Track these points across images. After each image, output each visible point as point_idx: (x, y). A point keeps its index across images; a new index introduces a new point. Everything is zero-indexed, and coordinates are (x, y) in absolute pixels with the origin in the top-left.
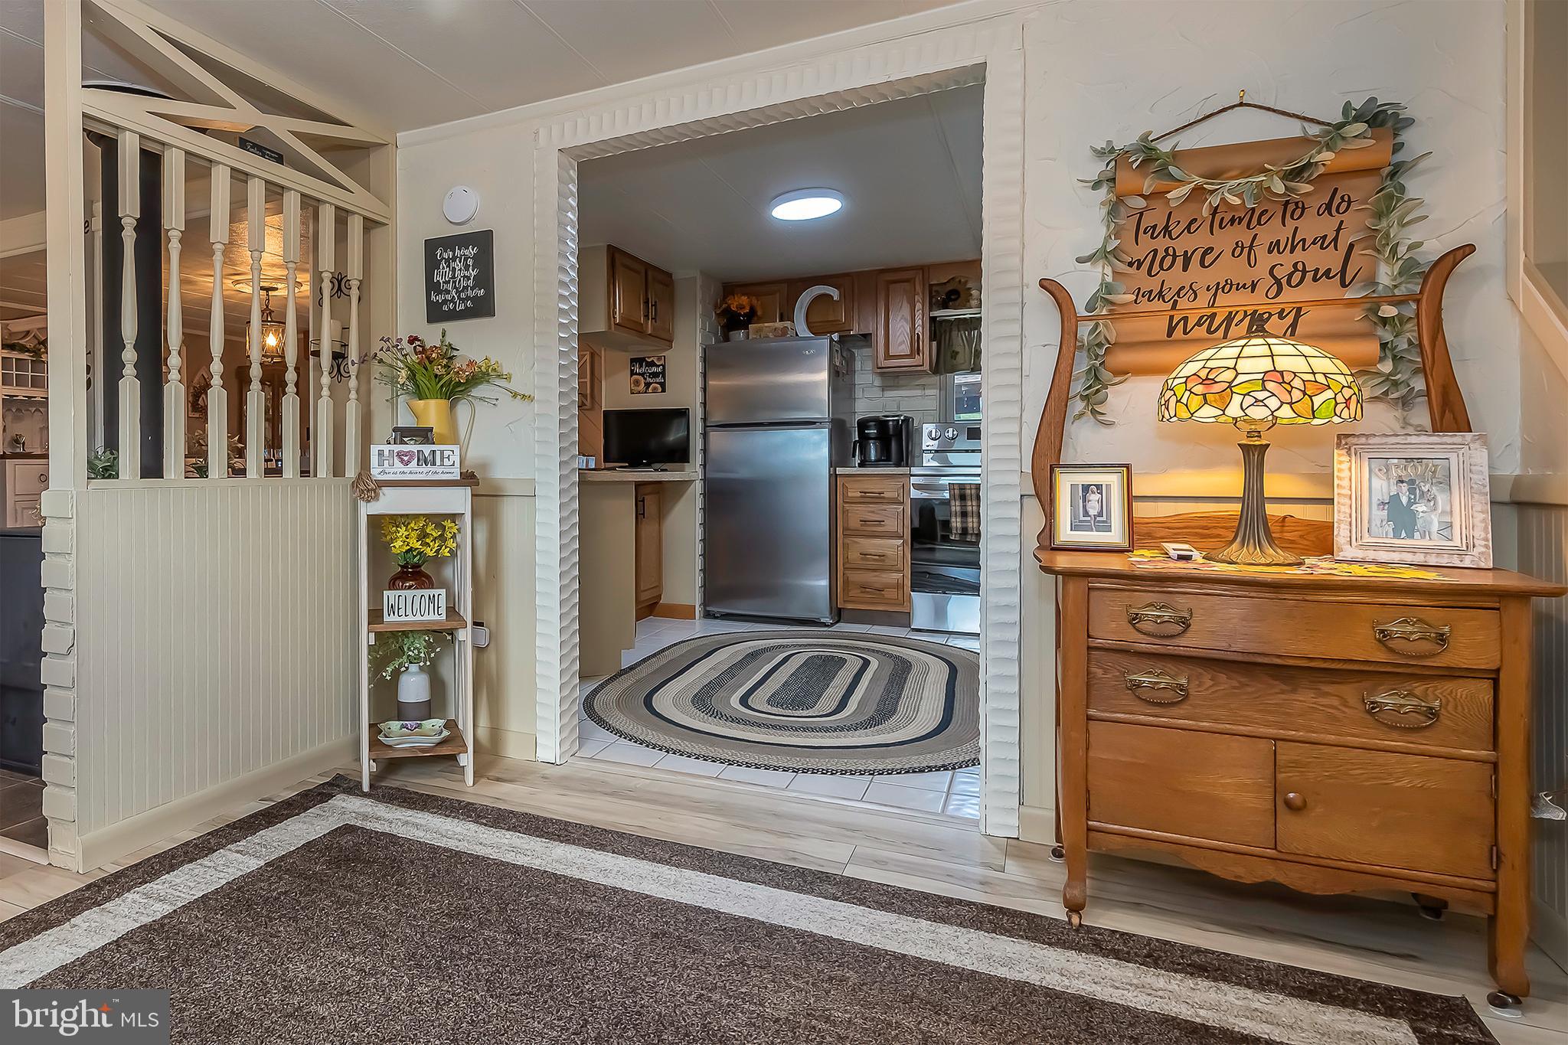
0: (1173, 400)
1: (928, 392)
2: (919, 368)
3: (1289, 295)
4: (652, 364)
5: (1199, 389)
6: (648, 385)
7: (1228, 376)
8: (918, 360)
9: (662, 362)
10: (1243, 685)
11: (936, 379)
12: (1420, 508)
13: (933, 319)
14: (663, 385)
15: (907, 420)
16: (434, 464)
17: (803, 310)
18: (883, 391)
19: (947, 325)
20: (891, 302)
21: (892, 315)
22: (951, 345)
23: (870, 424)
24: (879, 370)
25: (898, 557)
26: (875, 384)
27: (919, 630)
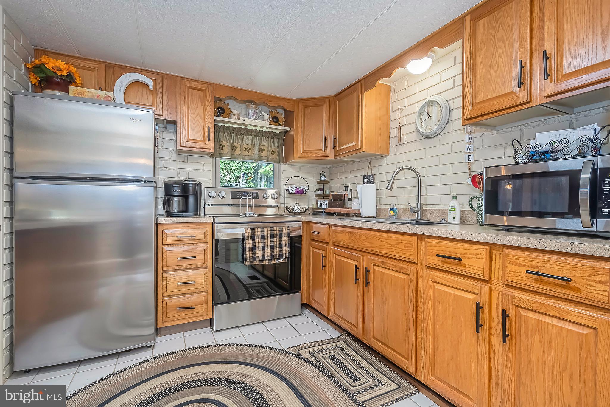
1: (207, 168)
8: (208, 145)
11: (210, 160)
15: (200, 184)
17: (122, 88)
18: (178, 163)
19: (217, 128)
20: (190, 102)
21: (191, 111)
22: (220, 141)
23: (174, 185)
24: (182, 148)
25: (200, 283)
26: (172, 158)
27: (219, 331)
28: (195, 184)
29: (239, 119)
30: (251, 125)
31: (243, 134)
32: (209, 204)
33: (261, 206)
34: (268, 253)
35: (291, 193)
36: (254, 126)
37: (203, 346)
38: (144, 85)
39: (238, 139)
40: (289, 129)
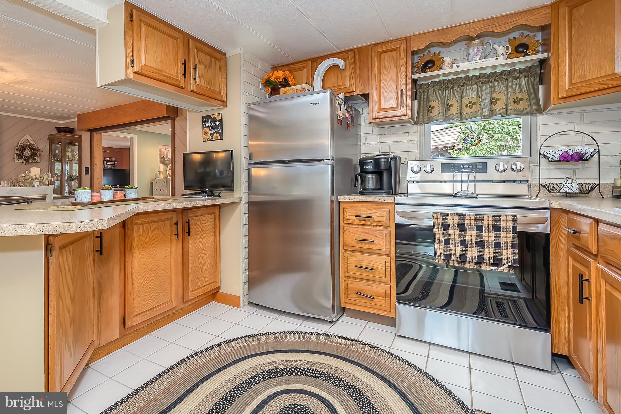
1: (412, 138)
2: (404, 118)
4: (214, 120)
6: (212, 135)
8: (403, 111)
9: (220, 118)
11: (416, 128)
13: (415, 81)
14: (221, 134)
15: (395, 158)
17: (319, 77)
18: (380, 138)
19: (425, 87)
20: (382, 68)
21: (383, 78)
24: (374, 121)
25: (381, 271)
26: (374, 133)
27: (404, 337)
28: (388, 158)
29: (453, 67)
30: (474, 69)
31: (463, 86)
32: (414, 181)
33: (494, 183)
34: (472, 252)
35: (552, 161)
36: (481, 69)
37: (369, 343)
38: (335, 67)
39: (454, 95)
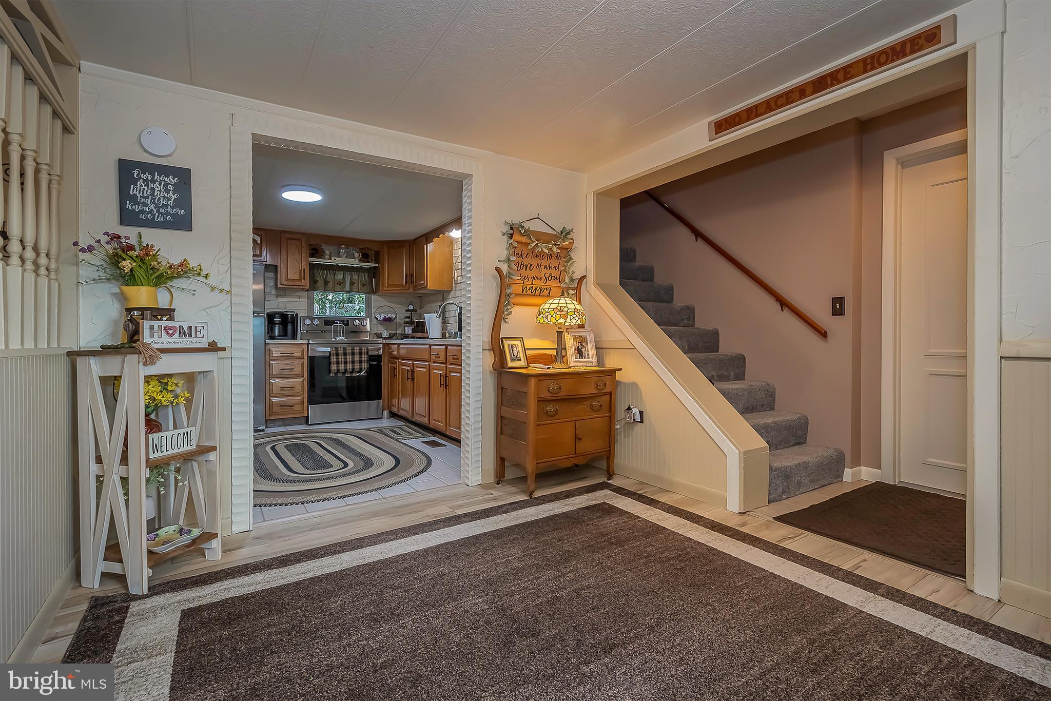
0: (550, 316)
2: (304, 287)
3: (548, 283)
5: (558, 313)
7: (566, 309)
8: (303, 283)
10: (569, 405)
11: (305, 294)
12: (583, 350)
13: (310, 263)
16: (190, 336)
18: (277, 297)
19: (312, 267)
20: (289, 251)
21: (290, 257)
22: (314, 277)
23: (277, 315)
24: (282, 286)
25: (298, 388)
26: (275, 294)
27: (313, 424)
28: (293, 314)
29: (330, 259)
30: (342, 263)
31: (335, 271)
34: (349, 367)
35: (379, 321)
36: (345, 263)
39: (330, 275)
40: (377, 265)
